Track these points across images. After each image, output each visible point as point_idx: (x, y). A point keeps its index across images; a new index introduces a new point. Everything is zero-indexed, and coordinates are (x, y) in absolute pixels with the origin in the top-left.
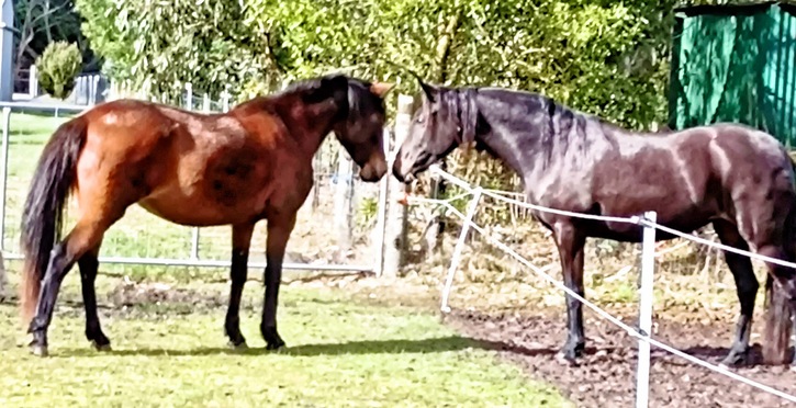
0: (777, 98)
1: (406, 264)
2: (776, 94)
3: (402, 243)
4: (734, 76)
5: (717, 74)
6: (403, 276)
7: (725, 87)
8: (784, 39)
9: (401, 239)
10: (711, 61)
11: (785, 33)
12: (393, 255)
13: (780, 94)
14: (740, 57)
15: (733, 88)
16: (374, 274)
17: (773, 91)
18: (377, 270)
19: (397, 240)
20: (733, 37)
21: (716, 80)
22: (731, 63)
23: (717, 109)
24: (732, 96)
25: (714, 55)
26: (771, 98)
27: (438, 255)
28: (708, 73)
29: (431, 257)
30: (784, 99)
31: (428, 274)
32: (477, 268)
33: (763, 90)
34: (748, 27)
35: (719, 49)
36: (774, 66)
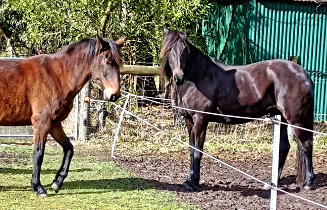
0: (255, 45)
1: (90, 133)
2: (254, 43)
3: (87, 123)
4: (232, 34)
5: (223, 33)
6: (88, 139)
7: (227, 40)
8: (258, 15)
9: (87, 120)
10: (219, 27)
11: (258, 12)
12: (83, 129)
13: (257, 43)
14: (235, 25)
15: (232, 40)
16: (74, 138)
17: (253, 42)
18: (75, 137)
19: (85, 121)
20: (231, 15)
21: (222, 36)
22: (230, 28)
23: (223, 51)
24: (232, 44)
25: (221, 24)
26: (253, 45)
27: (105, 128)
28: (218, 33)
29: (102, 129)
30: (258, 45)
31: (101, 138)
32: (125, 134)
33: (248, 41)
34: (239, 10)
35: (223, 21)
36: (254, 29)
